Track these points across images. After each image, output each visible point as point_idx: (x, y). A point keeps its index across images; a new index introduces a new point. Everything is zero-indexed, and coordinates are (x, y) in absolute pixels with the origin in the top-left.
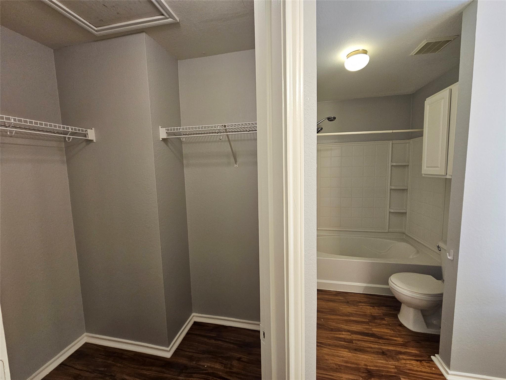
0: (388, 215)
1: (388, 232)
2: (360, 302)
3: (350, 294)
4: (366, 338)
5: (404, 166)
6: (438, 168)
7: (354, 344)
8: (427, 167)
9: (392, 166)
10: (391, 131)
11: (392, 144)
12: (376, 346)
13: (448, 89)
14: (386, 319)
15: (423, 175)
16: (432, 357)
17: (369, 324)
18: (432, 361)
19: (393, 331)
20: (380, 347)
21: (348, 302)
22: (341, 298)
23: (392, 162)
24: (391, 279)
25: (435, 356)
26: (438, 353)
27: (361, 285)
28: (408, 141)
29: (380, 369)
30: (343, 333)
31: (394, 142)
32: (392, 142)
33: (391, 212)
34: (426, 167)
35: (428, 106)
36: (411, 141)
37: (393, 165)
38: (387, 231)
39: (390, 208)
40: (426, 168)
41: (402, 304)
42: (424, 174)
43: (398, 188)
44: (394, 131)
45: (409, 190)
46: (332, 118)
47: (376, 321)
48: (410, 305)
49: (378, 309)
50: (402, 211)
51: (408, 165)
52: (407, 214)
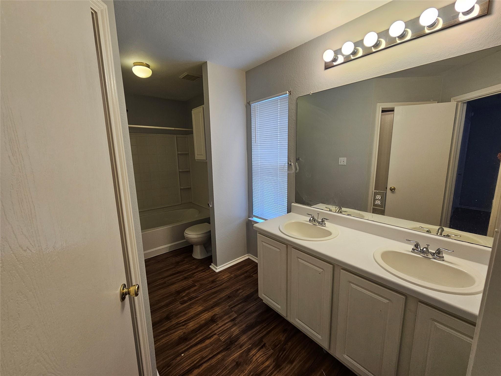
0: (180, 192)
1: (181, 204)
2: (168, 258)
3: (159, 256)
4: (175, 276)
5: (186, 154)
6: (202, 155)
7: (167, 284)
10: (174, 129)
11: (176, 137)
12: (181, 277)
13: (202, 107)
14: (185, 260)
15: (196, 161)
16: (210, 266)
17: (175, 268)
18: (210, 268)
19: (190, 264)
20: (183, 276)
21: (159, 262)
22: (153, 262)
23: (177, 151)
24: (185, 232)
25: (211, 265)
26: (212, 263)
27: (167, 246)
29: (184, 287)
30: (158, 281)
31: (178, 136)
32: (176, 136)
33: (182, 189)
35: (194, 115)
36: (188, 136)
37: (179, 153)
40: (197, 155)
41: (194, 246)
43: (184, 171)
44: (176, 129)
45: (190, 171)
47: (180, 264)
48: (197, 244)
49: (180, 257)
50: (188, 187)
51: (188, 154)
52: (192, 189)
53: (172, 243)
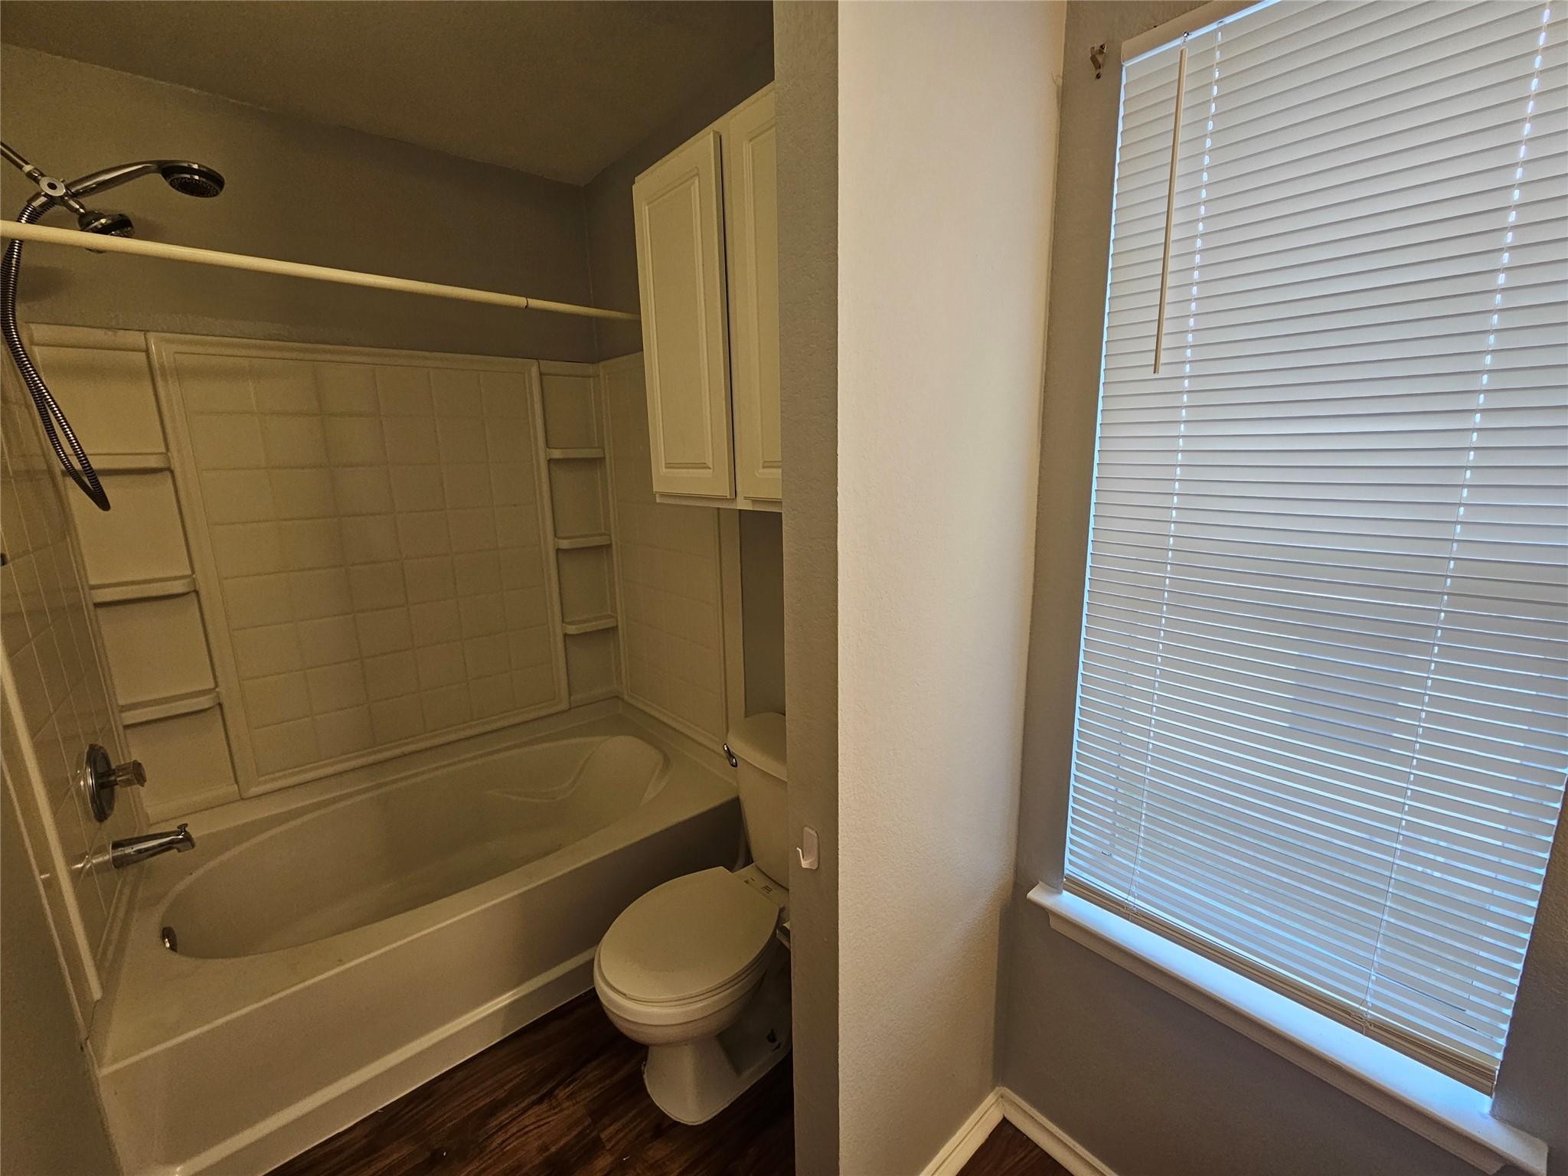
0: (560, 646)
1: (570, 709)
5: (590, 462)
6: (708, 470)
8: (669, 466)
9: (550, 461)
10: (520, 301)
11: (541, 374)
13: (709, 134)
15: (658, 499)
23: (547, 445)
28: (590, 369)
31: (548, 366)
32: (539, 365)
33: (569, 635)
34: (666, 467)
35: (647, 208)
36: (601, 368)
37: (552, 456)
38: (564, 706)
39: (563, 621)
40: (664, 470)
42: (663, 495)
43: (581, 543)
44: (535, 303)
45: (614, 547)
46: (195, 172)
48: (678, 1042)
50: (602, 625)
51: (602, 460)
52: (620, 632)
53: (518, 985)
